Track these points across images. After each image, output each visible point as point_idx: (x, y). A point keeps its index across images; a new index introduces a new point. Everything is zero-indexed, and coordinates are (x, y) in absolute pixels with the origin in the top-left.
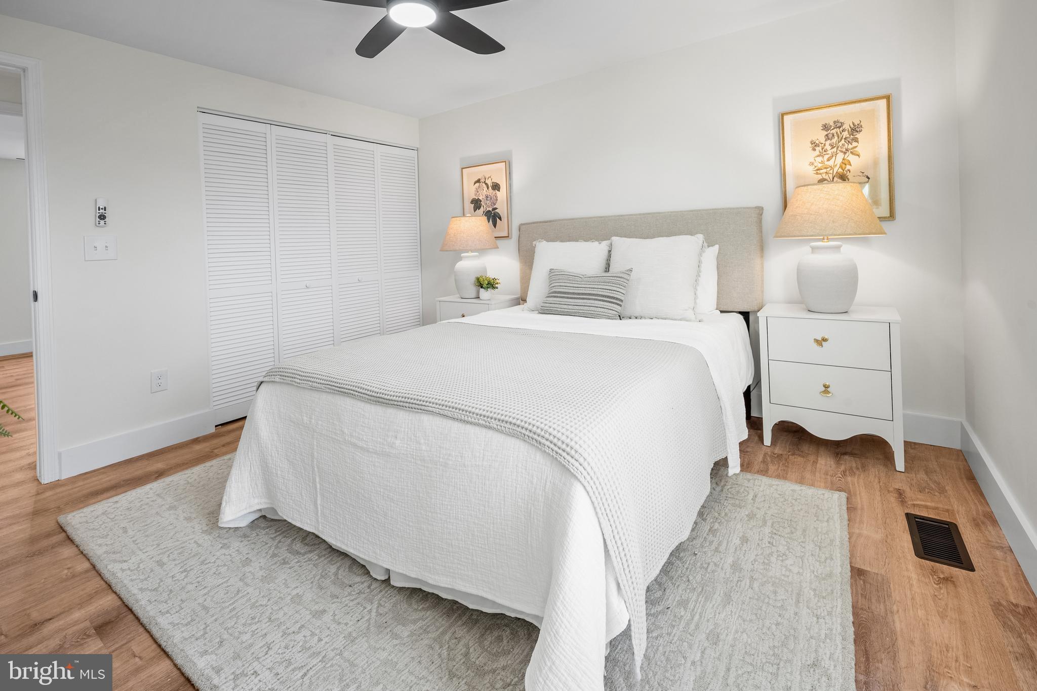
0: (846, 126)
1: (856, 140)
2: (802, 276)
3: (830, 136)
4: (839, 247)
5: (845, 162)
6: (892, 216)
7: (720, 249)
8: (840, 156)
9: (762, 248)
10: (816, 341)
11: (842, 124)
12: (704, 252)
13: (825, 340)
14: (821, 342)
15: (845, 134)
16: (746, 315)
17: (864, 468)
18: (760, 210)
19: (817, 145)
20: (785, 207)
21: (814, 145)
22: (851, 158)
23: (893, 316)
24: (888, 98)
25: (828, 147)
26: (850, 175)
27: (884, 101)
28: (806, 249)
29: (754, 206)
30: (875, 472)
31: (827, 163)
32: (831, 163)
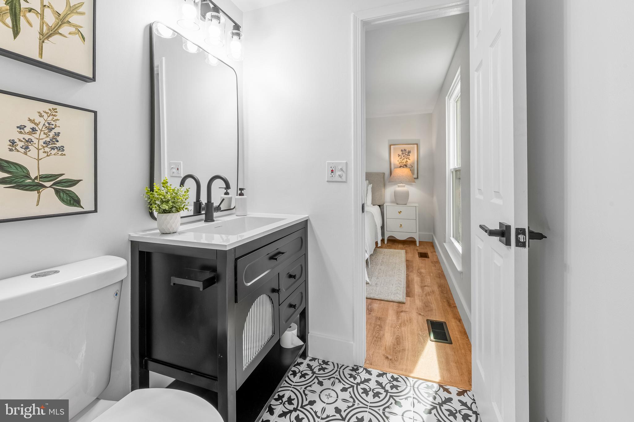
0: (407, 151)
1: (409, 155)
2: (396, 194)
3: (403, 153)
4: (405, 186)
5: (407, 162)
6: (417, 178)
7: (372, 185)
8: (405, 159)
9: (384, 185)
10: (399, 212)
11: (406, 150)
12: (368, 186)
13: (401, 212)
14: (400, 212)
15: (407, 153)
16: (380, 206)
17: (409, 246)
18: (384, 174)
19: (400, 156)
20: (391, 175)
21: (399, 155)
22: (408, 160)
23: (417, 205)
24: (417, 144)
25: (402, 156)
26: (408, 165)
27: (416, 145)
28: (397, 186)
29: (382, 172)
30: (412, 247)
31: (402, 161)
32: (403, 161)
